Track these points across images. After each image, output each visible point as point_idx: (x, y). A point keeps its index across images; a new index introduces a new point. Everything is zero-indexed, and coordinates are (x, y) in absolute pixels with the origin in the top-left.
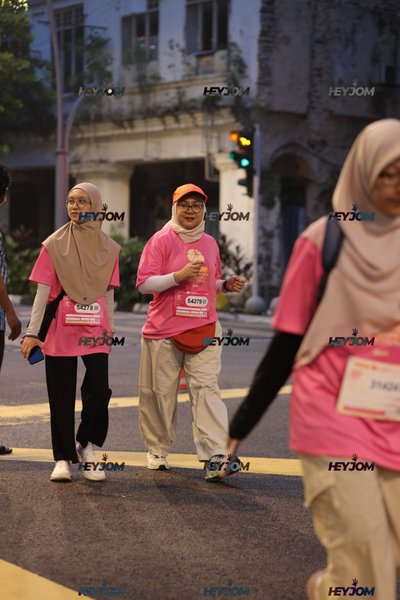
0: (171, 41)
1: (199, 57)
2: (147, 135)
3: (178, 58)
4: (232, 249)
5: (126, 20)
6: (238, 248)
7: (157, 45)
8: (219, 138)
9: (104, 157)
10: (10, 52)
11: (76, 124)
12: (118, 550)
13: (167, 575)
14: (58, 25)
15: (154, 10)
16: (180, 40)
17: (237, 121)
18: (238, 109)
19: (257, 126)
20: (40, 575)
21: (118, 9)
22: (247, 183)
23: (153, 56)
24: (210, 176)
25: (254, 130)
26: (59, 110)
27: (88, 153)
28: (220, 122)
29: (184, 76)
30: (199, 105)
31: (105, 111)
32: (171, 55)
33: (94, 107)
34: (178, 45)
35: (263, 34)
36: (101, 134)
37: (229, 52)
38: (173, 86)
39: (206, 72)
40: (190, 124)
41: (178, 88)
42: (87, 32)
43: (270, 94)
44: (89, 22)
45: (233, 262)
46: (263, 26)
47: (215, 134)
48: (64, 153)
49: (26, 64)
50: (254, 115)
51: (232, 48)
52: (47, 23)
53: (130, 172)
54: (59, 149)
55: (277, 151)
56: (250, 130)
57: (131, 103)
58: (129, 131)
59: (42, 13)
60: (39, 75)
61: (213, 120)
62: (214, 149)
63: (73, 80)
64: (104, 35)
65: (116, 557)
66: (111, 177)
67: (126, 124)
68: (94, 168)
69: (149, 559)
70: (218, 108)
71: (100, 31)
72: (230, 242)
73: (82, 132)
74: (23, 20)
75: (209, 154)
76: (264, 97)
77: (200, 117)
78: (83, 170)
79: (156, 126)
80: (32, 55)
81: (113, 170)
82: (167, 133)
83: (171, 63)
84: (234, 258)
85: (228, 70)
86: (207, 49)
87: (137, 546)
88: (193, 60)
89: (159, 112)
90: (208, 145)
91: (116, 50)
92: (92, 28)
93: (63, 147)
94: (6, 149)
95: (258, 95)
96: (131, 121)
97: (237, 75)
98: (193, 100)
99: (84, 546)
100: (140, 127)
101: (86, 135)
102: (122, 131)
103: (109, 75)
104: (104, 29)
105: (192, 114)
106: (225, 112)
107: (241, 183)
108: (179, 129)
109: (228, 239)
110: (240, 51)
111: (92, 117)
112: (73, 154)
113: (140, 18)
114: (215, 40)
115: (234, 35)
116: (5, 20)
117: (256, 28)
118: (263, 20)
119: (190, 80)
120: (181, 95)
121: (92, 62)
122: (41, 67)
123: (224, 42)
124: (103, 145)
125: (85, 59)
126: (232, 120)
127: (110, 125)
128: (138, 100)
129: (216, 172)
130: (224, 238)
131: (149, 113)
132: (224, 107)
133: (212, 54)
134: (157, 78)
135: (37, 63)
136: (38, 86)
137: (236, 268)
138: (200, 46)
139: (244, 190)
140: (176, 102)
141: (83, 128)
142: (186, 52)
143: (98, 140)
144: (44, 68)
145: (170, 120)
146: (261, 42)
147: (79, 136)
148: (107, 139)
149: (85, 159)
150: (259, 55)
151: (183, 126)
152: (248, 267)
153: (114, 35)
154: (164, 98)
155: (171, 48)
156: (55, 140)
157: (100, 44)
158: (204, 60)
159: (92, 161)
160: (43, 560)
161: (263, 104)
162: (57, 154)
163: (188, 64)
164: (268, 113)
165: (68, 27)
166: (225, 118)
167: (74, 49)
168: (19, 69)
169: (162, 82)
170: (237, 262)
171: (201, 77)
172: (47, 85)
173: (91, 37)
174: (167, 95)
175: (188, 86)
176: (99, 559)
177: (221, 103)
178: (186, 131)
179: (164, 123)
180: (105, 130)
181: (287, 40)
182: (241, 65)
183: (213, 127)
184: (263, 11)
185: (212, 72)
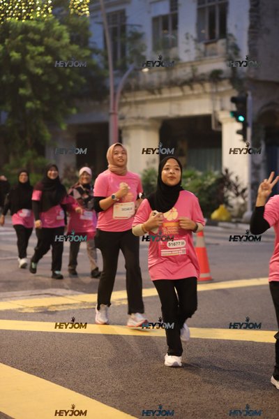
0: (187, 34)
1: (207, 44)
2: (171, 99)
3: (192, 45)
4: (232, 178)
5: (155, 20)
6: (237, 178)
7: (176, 37)
8: (221, 100)
9: (142, 115)
10: (77, 44)
11: (122, 93)
12: (181, 398)
13: (216, 415)
14: (109, 24)
15: (175, 12)
16: (193, 33)
17: (234, 87)
18: (235, 80)
19: (249, 93)
20: (132, 415)
21: (149, 12)
22: (243, 132)
23: (174, 44)
24: (216, 126)
25: (247, 95)
26: (111, 83)
27: (130, 112)
28: (221, 89)
29: (196, 58)
30: (207, 78)
31: (141, 83)
32: (187, 44)
33: (134, 81)
34: (192, 37)
35: (251, 27)
36: (139, 99)
37: (228, 40)
38: (189, 64)
39: (212, 55)
40: (201, 91)
41: (192, 66)
42: (129, 29)
43: (256, 69)
44: (129, 21)
45: (233, 188)
46: (251, 21)
47: (218, 98)
48: (114, 114)
49: (87, 53)
50: (245, 85)
51: (229, 37)
52: (101, 23)
53: (159, 125)
54: (111, 111)
55: (262, 108)
56: (243, 95)
57: (160, 77)
58: (158, 96)
59: (97, 16)
60: (97, 59)
61: (217, 88)
62: (218, 108)
63: (119, 63)
64: (140, 30)
65: (180, 402)
66: (146, 128)
67: (156, 92)
68: (135, 122)
69: (202, 404)
70: (220, 79)
71: (137, 28)
72: (232, 173)
73: (125, 98)
74: (85, 22)
75: (215, 112)
76: (253, 71)
77: (208, 86)
78: (127, 124)
79: (177, 93)
80: (91, 45)
81: (148, 123)
82: (185, 97)
83: (187, 48)
84: (234, 185)
85: (227, 53)
86: (212, 38)
87: (193, 395)
88: (202, 46)
89: (179, 83)
90: (214, 105)
91: (148, 41)
92: (132, 25)
93: (114, 109)
94: (74, 111)
95: (248, 71)
96: (159, 90)
97: (233, 56)
98: (203, 74)
99: (158, 396)
100: (166, 94)
101: (129, 100)
102: (153, 97)
103: (144, 58)
104: (140, 26)
105: (202, 84)
106: (226, 82)
107: (238, 132)
108: (193, 95)
109: (230, 172)
110: (235, 39)
111: (133, 87)
112: (120, 113)
113: (165, 18)
114: (217, 31)
115: (231, 28)
116: (72, 23)
117: (246, 23)
118: (251, 17)
119: (200, 61)
120: (194, 70)
121: (132, 49)
122: (97, 54)
123: (224, 33)
124: (141, 106)
125: (127, 48)
126: (230, 87)
127: (145, 92)
128: (164, 75)
129: (220, 124)
130: (227, 171)
131: (172, 84)
132: (225, 79)
133: (215, 42)
134: (177, 59)
135: (94, 51)
136: (95, 67)
137: (235, 192)
138: (207, 36)
139: (240, 137)
140: (191, 75)
141: (126, 94)
142: (198, 41)
143: (137, 103)
144: (99, 55)
145: (187, 88)
146: (250, 33)
147: (124, 100)
148: (143, 102)
149: (128, 116)
150: (249, 42)
151: (196, 92)
152: (244, 191)
153: (147, 30)
154: (182, 73)
155: (187, 38)
156: (108, 103)
157: (137, 36)
158: (210, 46)
159: (133, 118)
160: (133, 404)
161: (252, 76)
162: (110, 114)
163: (199, 49)
164: (255, 82)
165: (115, 26)
166: (225, 87)
167: (119, 40)
168: (83, 56)
169: (181, 62)
170: (236, 188)
171: (208, 58)
172: (101, 66)
173: (131, 32)
174: (185, 71)
175: (198, 65)
176: (169, 404)
177: (222, 76)
178: (198, 96)
179: (182, 90)
180: (142, 96)
181: (268, 31)
182: (236, 49)
183: (217, 93)
184: (251, 11)
185: (216, 54)
